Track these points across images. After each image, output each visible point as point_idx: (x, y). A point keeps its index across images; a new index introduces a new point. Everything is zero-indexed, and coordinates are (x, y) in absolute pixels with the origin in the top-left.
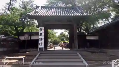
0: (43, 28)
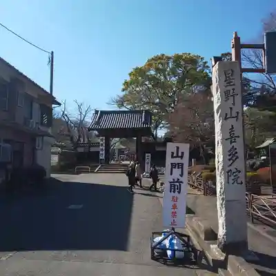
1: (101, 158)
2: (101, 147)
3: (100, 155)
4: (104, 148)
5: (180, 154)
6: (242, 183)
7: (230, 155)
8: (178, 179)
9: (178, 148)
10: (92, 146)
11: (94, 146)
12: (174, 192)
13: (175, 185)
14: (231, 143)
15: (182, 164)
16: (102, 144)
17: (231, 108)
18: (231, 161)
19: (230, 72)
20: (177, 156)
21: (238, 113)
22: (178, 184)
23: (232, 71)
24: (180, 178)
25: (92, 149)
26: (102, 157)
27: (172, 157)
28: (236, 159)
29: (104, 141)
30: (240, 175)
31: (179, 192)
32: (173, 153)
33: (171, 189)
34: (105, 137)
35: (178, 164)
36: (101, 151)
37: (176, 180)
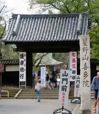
0: (25, 53)
1: (21, 80)
2: (21, 66)
3: (20, 76)
5: (66, 75)
6: (89, 86)
7: (84, 75)
8: (65, 85)
9: (65, 72)
10: (8, 65)
11: (11, 65)
12: (64, 91)
13: (64, 88)
14: (85, 70)
15: (67, 79)
16: (22, 62)
17: (85, 55)
18: (85, 77)
19: (85, 40)
20: (65, 76)
21: (88, 57)
22: (65, 87)
23: (86, 39)
24: (66, 85)
25: (9, 69)
27: (63, 76)
28: (87, 76)
29: (25, 58)
30: (88, 83)
31: (66, 91)
32: (63, 74)
33: (62, 90)
34: (26, 53)
35: (66, 79)
36: (21, 71)
37: (64, 86)
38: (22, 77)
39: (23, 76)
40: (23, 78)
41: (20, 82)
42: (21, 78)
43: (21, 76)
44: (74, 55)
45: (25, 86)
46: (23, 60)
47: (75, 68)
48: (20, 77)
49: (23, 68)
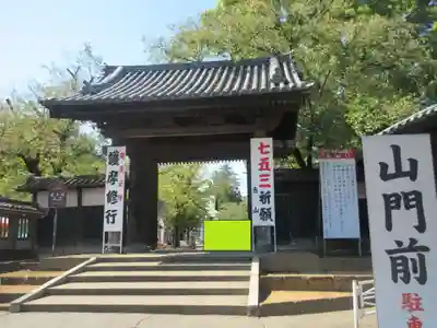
0: (121, 149)
1: (107, 227)
2: (109, 188)
3: (105, 215)
4: (121, 191)
5: (406, 167)
8: (413, 241)
9: (396, 150)
12: (407, 280)
13: (405, 260)
15: (418, 195)
16: (114, 175)
20: (400, 174)
22: (410, 255)
26: (114, 226)
27: (385, 176)
31: (422, 280)
32: (384, 166)
33: (395, 272)
34: (124, 148)
35: (406, 195)
36: (109, 201)
37: (406, 244)
38: (111, 219)
39: (114, 216)
40: (113, 222)
41: (107, 233)
42: (108, 222)
43: (107, 217)
44: (265, 150)
45: (121, 245)
46: (115, 168)
47: (269, 186)
48: (105, 220)
49: (115, 192)
